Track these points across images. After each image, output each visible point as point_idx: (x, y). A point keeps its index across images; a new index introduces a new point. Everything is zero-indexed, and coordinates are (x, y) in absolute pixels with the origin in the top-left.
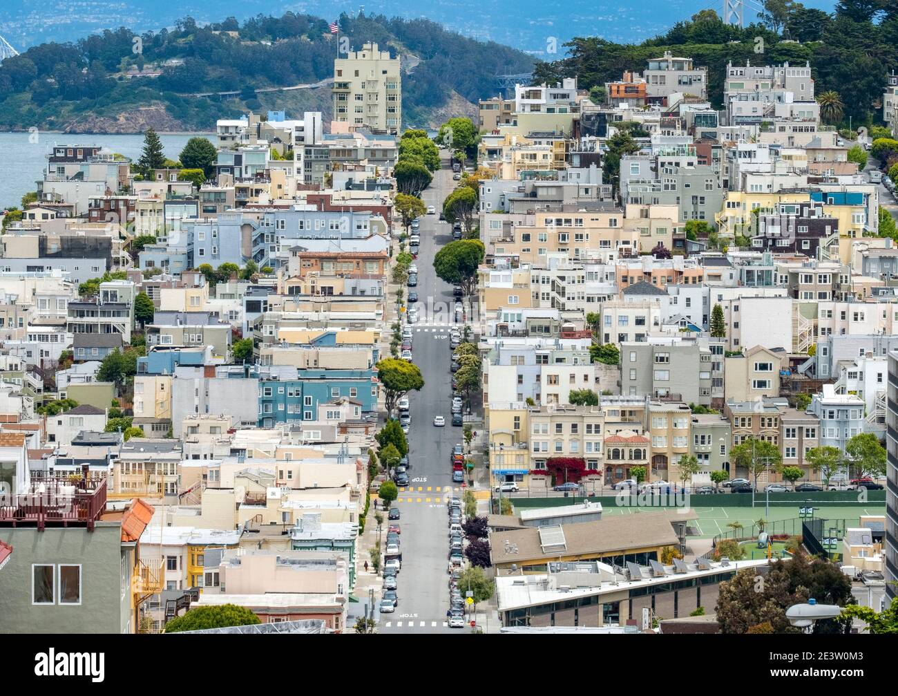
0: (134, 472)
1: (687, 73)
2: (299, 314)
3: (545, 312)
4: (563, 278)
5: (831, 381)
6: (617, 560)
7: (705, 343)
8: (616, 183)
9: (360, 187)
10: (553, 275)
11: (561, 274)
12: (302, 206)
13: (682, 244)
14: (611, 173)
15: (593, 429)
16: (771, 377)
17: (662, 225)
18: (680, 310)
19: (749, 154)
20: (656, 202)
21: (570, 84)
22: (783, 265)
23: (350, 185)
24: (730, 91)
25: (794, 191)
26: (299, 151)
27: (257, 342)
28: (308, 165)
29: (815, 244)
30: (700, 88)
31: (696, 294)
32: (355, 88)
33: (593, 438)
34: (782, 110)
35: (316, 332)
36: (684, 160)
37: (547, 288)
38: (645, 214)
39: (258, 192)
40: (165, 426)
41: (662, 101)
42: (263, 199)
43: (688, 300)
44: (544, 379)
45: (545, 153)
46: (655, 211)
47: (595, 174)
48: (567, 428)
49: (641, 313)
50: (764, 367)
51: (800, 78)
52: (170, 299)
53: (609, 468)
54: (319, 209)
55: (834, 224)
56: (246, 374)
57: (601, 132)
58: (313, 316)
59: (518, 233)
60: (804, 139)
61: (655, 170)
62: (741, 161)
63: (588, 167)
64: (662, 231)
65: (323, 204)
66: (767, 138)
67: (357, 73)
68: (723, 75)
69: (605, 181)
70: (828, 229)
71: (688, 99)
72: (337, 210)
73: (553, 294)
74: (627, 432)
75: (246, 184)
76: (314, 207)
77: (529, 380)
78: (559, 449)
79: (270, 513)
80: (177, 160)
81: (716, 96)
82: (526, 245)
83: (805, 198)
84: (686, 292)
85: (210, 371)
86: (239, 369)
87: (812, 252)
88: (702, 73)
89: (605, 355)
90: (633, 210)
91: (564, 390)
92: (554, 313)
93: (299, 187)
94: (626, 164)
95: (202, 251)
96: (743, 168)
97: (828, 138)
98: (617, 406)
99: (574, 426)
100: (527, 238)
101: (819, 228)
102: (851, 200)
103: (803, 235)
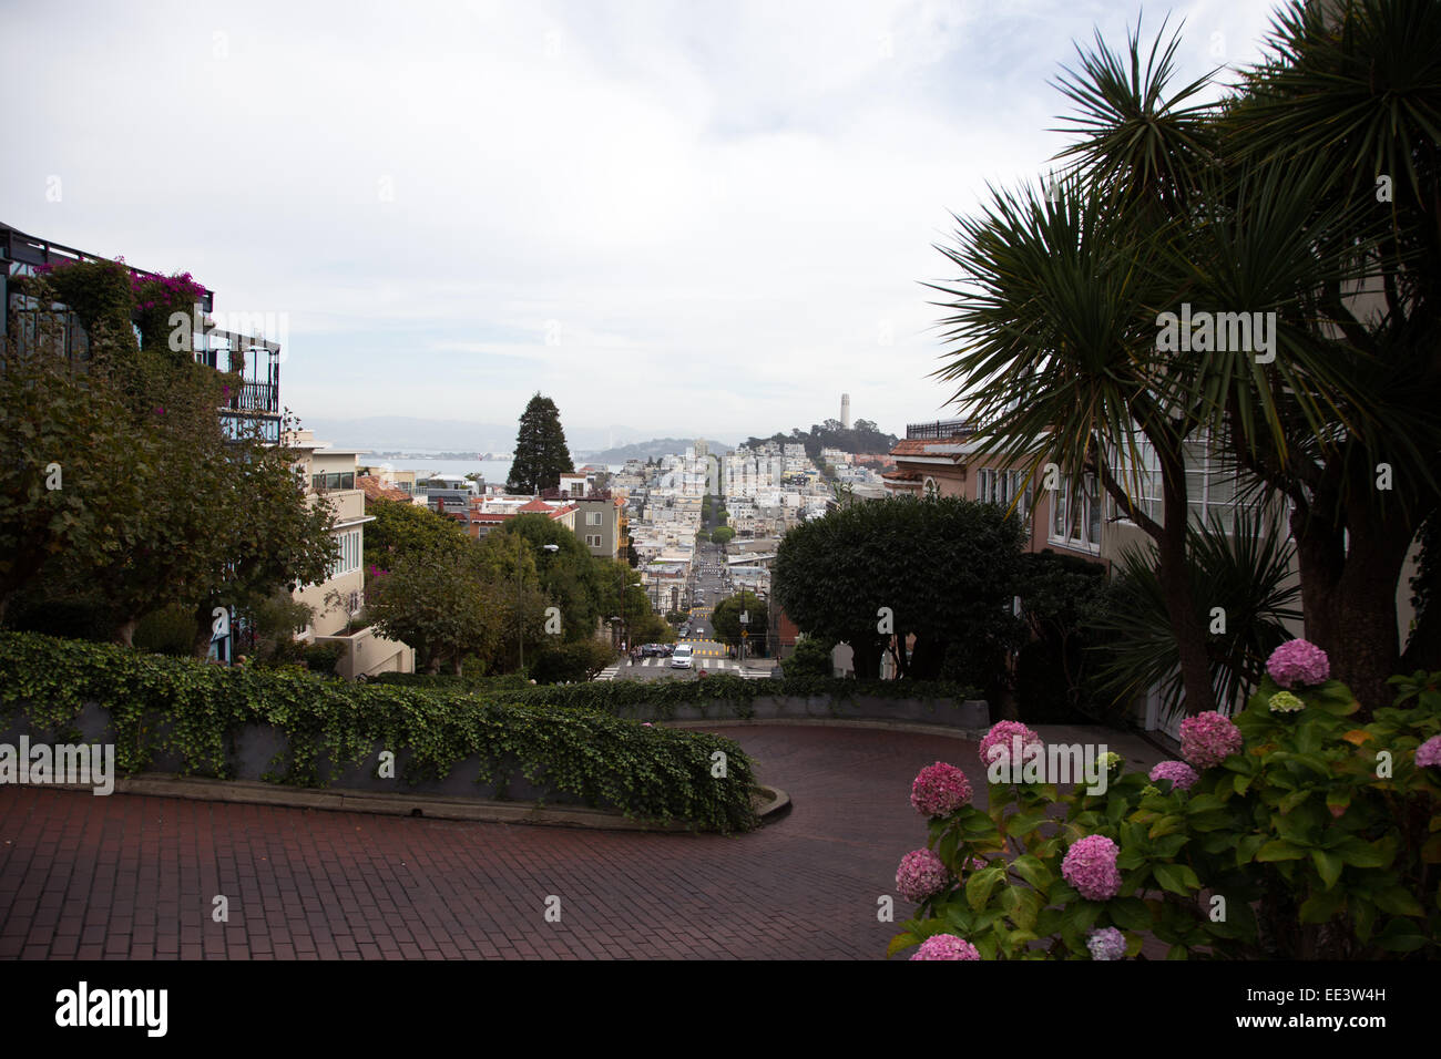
6: (758, 553)
16: (795, 513)
19: (790, 463)
22: (796, 488)
24: (785, 451)
25: (800, 471)
29: (805, 483)
34: (797, 454)
40: (650, 521)
44: (740, 512)
50: (793, 510)
51: (801, 447)
55: (810, 479)
59: (735, 480)
60: (802, 460)
66: (794, 460)
68: (784, 447)
71: (775, 451)
77: (737, 512)
79: (674, 540)
81: (782, 450)
83: (803, 473)
87: (804, 485)
89: (755, 507)
91: (746, 515)
96: (788, 466)
97: (808, 460)
101: (806, 480)
102: (814, 474)
103: (802, 481)
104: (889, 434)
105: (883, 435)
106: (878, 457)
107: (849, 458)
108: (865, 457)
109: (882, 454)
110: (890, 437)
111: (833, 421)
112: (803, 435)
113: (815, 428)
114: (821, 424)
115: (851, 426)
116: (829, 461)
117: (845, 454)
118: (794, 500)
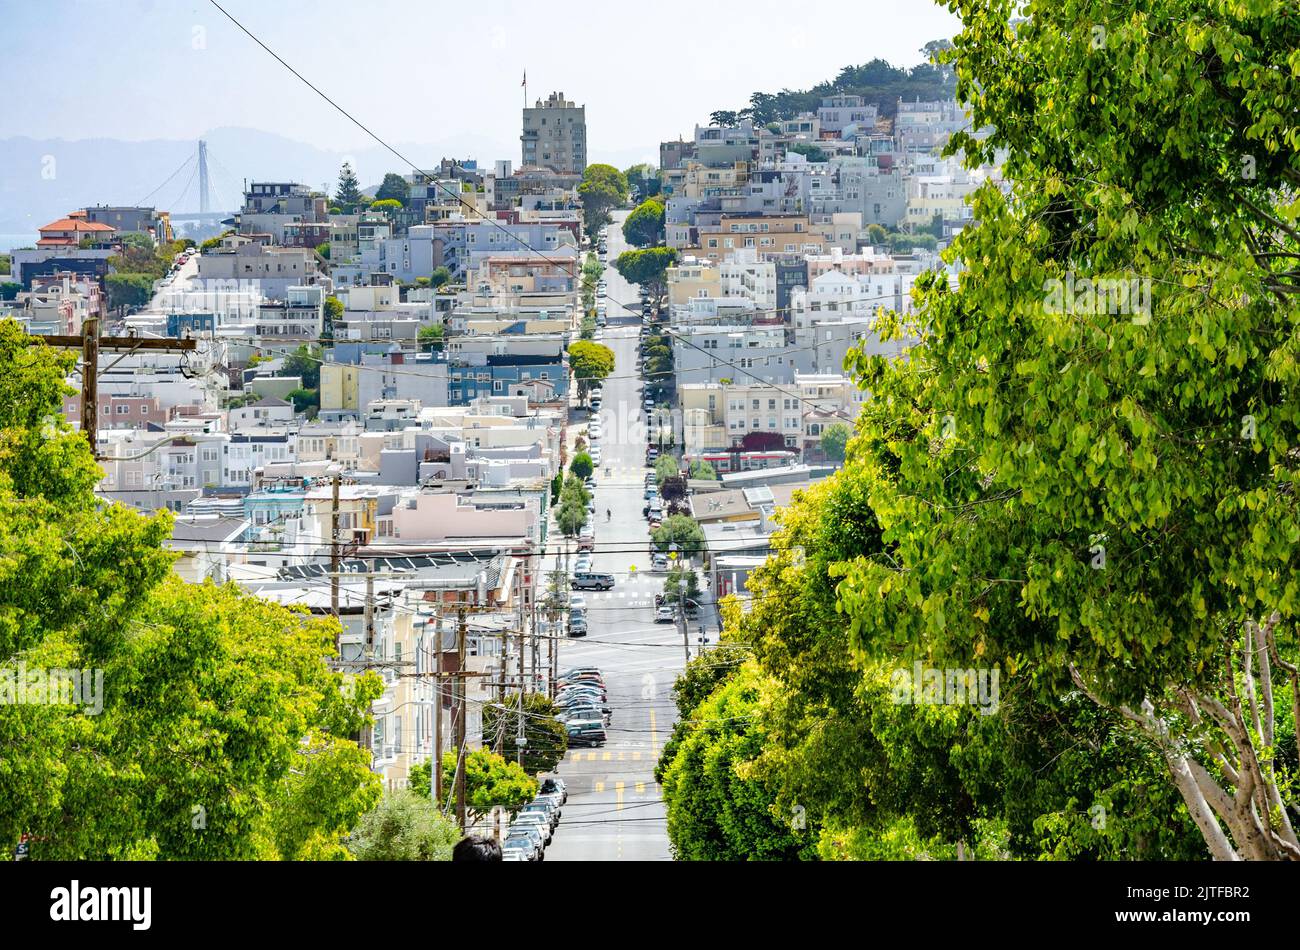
0: (315, 449)
1: (860, 109)
4: (752, 272)
9: (549, 208)
10: (743, 268)
11: (751, 267)
15: (791, 404)
17: (845, 231)
20: (837, 210)
23: (539, 206)
26: (490, 184)
33: (792, 414)
35: (506, 323)
36: (865, 171)
41: (837, 134)
42: (454, 217)
43: (880, 288)
48: (764, 404)
53: (808, 444)
54: (509, 223)
56: (434, 361)
59: (704, 240)
61: (836, 181)
63: (771, 182)
64: (846, 236)
65: (512, 218)
67: (544, 122)
71: (862, 130)
73: (744, 288)
74: (826, 408)
76: (503, 222)
78: (756, 425)
82: (713, 250)
85: (398, 358)
86: (427, 356)
88: (874, 109)
95: (393, 265)
99: (772, 402)
100: (713, 244)
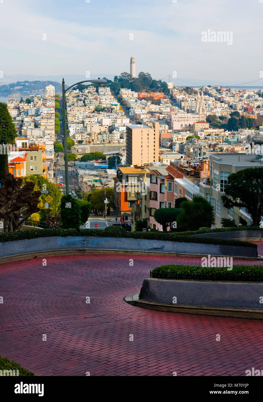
1: (94, 88)
2: (43, 121)
3: (77, 121)
5: (115, 129)
7: (98, 124)
8: (85, 103)
10: (77, 115)
12: (43, 107)
13: (94, 112)
14: (84, 102)
17: (91, 109)
18: (94, 120)
19: (102, 99)
21: (78, 90)
22: (107, 114)
24: (99, 91)
25: (109, 104)
26: (42, 99)
27: (38, 125)
28: (43, 101)
29: (111, 111)
30: (95, 90)
31: (96, 118)
32: (49, 91)
33: (84, 137)
34: (106, 93)
36: (94, 100)
37: (76, 117)
38: (89, 107)
39: (37, 105)
41: (90, 92)
42: (37, 106)
44: (77, 130)
45: (75, 100)
46: (90, 107)
47: (82, 102)
48: (80, 136)
49: (90, 120)
50: (106, 128)
51: (108, 89)
52: (26, 119)
55: (114, 108)
57: (82, 96)
58: (45, 122)
59: (72, 110)
60: (109, 97)
61: (90, 101)
62: (101, 100)
64: (92, 109)
65: (46, 106)
66: (105, 97)
67: (49, 89)
68: (98, 89)
69: (83, 103)
70: (113, 109)
71: (94, 92)
72: (48, 107)
74: (88, 136)
75: (35, 104)
76: (44, 107)
77: (75, 130)
78: (79, 139)
80: (25, 101)
81: (97, 91)
82: (73, 112)
83: (110, 105)
84: (95, 118)
85: (32, 129)
87: (111, 112)
88: (95, 88)
90: (87, 107)
91: (80, 132)
92: (78, 121)
93: (42, 104)
94: (86, 101)
96: (102, 101)
97: (113, 97)
98: (87, 133)
100: (73, 111)
101: (112, 109)
102: (116, 105)
103: (110, 110)
104: (157, 80)
105: (154, 81)
106: (152, 94)
107: (136, 95)
108: (144, 94)
109: (154, 91)
110: (158, 82)
111: (126, 73)
112: (110, 81)
113: (116, 78)
114: (119, 75)
115: (135, 75)
116: (124, 96)
117: (133, 92)
118: (107, 122)
